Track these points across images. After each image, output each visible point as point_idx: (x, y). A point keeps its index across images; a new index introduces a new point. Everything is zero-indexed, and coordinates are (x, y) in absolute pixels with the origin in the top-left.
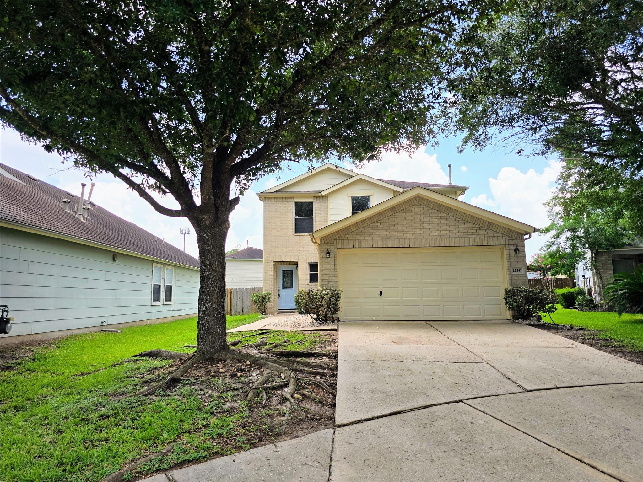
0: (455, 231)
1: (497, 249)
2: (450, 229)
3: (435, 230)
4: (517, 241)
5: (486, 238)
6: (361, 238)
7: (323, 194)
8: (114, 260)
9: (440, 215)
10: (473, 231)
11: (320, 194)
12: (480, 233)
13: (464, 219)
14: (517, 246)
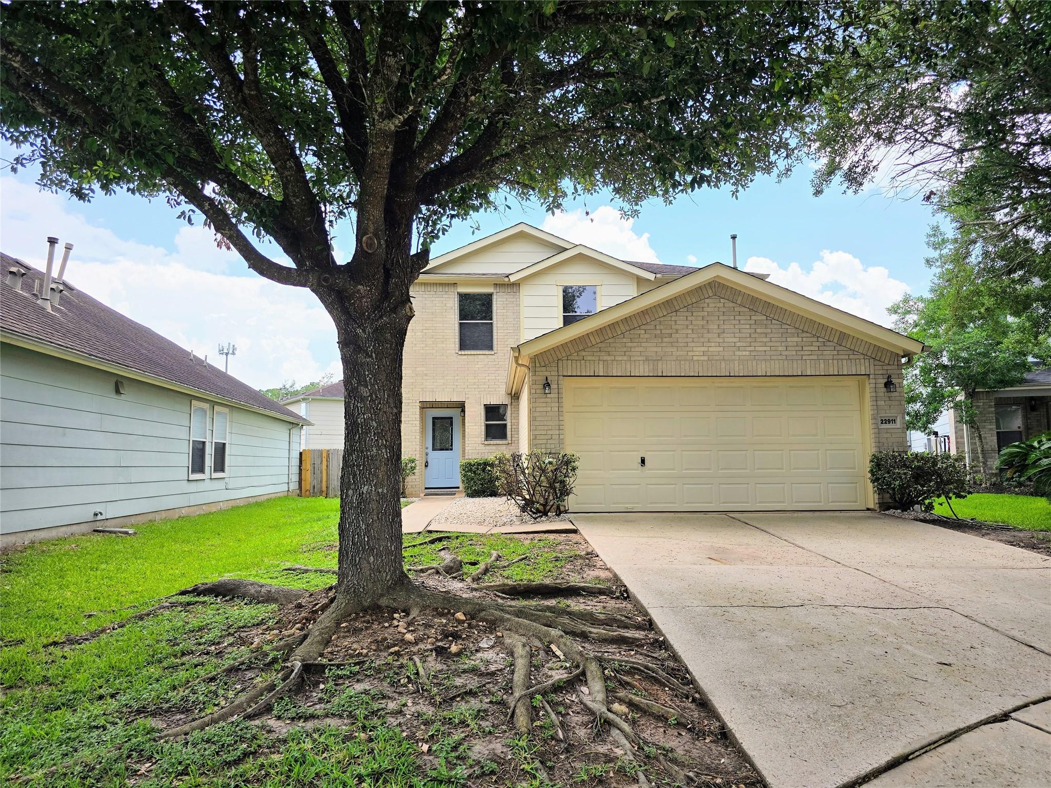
0: (780, 348)
1: (852, 383)
2: (772, 344)
3: (744, 344)
4: (889, 367)
5: (835, 362)
6: (608, 358)
7: (513, 279)
8: (118, 392)
9: (753, 318)
10: (812, 348)
11: (507, 279)
12: (825, 353)
13: (797, 326)
14: (889, 377)
